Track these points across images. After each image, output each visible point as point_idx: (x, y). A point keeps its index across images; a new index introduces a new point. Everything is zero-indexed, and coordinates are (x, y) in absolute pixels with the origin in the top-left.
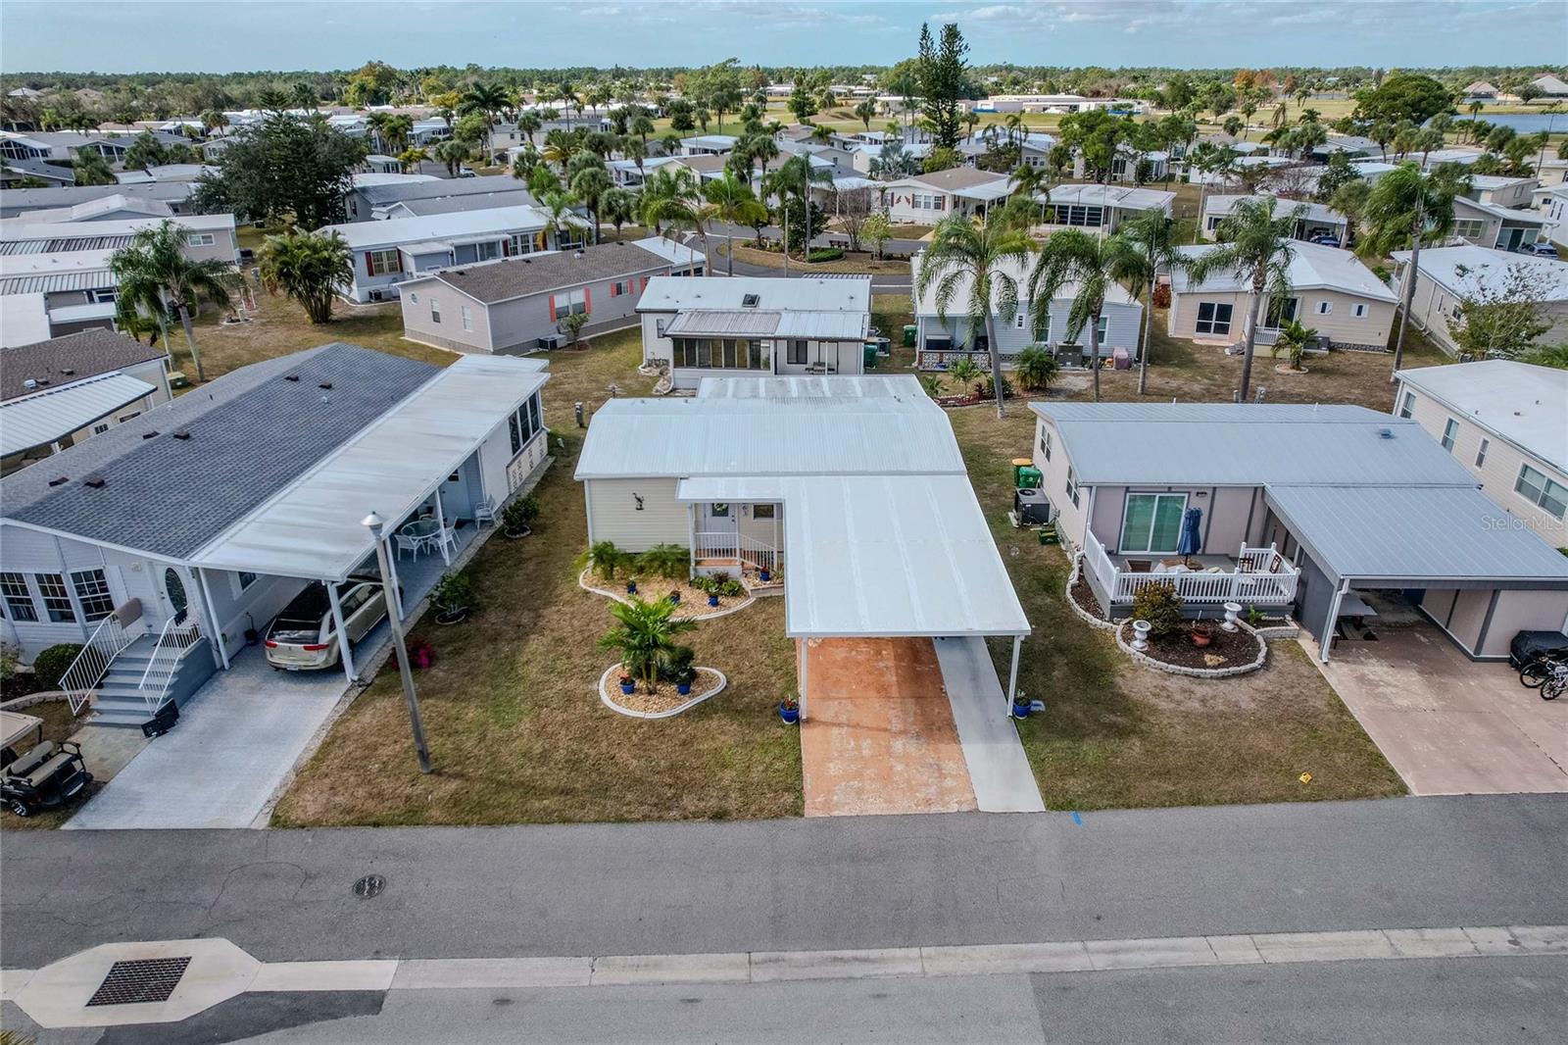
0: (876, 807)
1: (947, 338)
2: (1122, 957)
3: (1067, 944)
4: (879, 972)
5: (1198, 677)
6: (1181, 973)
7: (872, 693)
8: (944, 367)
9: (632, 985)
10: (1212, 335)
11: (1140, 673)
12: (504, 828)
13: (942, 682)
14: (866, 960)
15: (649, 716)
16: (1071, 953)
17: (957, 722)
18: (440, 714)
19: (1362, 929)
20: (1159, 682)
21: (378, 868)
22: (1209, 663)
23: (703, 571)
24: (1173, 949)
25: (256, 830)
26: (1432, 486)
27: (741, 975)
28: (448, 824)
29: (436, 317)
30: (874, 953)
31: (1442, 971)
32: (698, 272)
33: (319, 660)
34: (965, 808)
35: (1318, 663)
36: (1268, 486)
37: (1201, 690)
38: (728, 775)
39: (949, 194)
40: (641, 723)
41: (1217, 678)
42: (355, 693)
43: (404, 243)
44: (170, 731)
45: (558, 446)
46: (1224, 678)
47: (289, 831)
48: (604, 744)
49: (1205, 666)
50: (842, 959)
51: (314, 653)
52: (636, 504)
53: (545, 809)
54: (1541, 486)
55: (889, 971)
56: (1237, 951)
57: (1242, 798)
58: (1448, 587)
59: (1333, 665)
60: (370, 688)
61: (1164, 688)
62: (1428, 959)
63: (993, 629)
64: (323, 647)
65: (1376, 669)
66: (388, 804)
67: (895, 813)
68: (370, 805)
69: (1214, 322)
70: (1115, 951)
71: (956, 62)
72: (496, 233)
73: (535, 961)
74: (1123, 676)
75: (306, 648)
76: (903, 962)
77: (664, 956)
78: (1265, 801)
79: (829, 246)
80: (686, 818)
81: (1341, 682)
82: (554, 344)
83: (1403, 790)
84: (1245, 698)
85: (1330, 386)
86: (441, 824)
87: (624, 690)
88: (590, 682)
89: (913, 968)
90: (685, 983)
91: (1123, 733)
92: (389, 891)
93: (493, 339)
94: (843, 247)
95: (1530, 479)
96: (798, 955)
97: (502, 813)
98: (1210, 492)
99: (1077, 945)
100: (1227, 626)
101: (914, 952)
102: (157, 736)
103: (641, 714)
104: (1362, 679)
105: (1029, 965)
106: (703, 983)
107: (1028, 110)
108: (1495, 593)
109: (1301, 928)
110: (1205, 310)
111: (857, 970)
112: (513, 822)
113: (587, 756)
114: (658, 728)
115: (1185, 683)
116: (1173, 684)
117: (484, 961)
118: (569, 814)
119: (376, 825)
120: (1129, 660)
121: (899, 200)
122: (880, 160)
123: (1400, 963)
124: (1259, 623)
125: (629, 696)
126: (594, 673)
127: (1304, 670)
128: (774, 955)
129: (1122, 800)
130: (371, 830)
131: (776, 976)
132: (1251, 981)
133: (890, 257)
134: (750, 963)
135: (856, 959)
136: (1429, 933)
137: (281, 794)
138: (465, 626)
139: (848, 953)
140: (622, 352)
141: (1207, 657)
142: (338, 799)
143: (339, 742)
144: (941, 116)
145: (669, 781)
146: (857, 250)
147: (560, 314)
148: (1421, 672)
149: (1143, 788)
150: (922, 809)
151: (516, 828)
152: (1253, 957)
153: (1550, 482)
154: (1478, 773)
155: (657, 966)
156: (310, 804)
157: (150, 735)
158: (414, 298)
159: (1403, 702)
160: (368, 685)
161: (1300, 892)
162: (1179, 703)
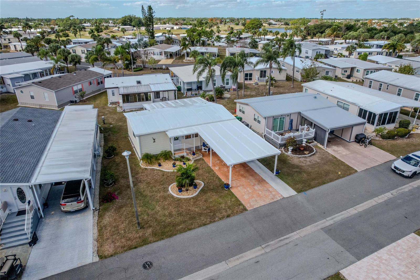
0: (262, 203)
1: (191, 88)
2: (335, 219)
3: (323, 220)
4: (292, 240)
5: (305, 157)
6: (347, 219)
7: (240, 177)
8: (193, 95)
9: (240, 264)
10: (248, 81)
11: (293, 159)
12: (174, 237)
13: (254, 171)
14: (287, 238)
15: (190, 197)
16: (325, 222)
17: (264, 179)
18: (130, 212)
19: (369, 200)
20: (298, 160)
21: (147, 259)
22: (306, 153)
23: (177, 156)
24: (342, 215)
25: (96, 262)
26: (330, 107)
27: (263, 252)
28: (157, 241)
29: (32, 97)
30: (287, 236)
31: (387, 203)
32: (110, 76)
33: (82, 205)
34: (281, 198)
35: (324, 149)
36: (301, 112)
37: (308, 160)
38: (223, 205)
39: (163, 51)
40: (190, 199)
41: (309, 156)
42: (97, 213)
43: (4, 75)
44: (37, 242)
45: (102, 130)
46: (310, 156)
47: (108, 259)
48: (184, 207)
49: (305, 154)
50: (282, 240)
51: (80, 204)
52: (153, 141)
53: (182, 228)
54: (342, 105)
55: (294, 239)
56: (352, 211)
57: (332, 180)
58: (341, 128)
59: (327, 149)
60: (100, 210)
61: (300, 161)
62: (383, 202)
63: (273, 154)
64: (83, 201)
65: (335, 148)
66: (134, 241)
67: (267, 203)
68: (129, 242)
69: (248, 78)
70: (332, 219)
71: (152, 16)
72: (36, 70)
73: (210, 268)
74: (290, 160)
75: (77, 203)
76: (295, 236)
77: (242, 254)
78: (336, 180)
79: (136, 67)
80: (220, 219)
81: (331, 152)
82: (76, 101)
83: (356, 171)
84: (317, 159)
85: (281, 90)
86: (155, 241)
87: (179, 191)
88: (167, 192)
89: (297, 236)
90: (252, 258)
91: (300, 173)
92: (154, 264)
93: (57, 102)
94: (140, 67)
95: (339, 104)
96: (272, 243)
97: (171, 233)
98: (290, 115)
99: (325, 220)
100: (304, 145)
101: (295, 233)
102: (33, 245)
103: (188, 197)
104: (334, 150)
105: (319, 227)
106: (256, 257)
107: (161, 29)
108: (353, 127)
109: (360, 203)
110: (246, 75)
111: (287, 241)
112: (175, 235)
113: (183, 211)
114: (195, 199)
115: (304, 159)
116: (301, 159)
117: (197, 273)
118: (190, 227)
119: (135, 248)
120: (289, 157)
121: (149, 53)
122: (138, 43)
123: (379, 204)
124: (310, 143)
125: (181, 193)
126: (166, 190)
127: (323, 151)
128: (267, 244)
129: (311, 187)
130: (135, 250)
131: (271, 249)
132: (360, 216)
133: (155, 69)
134: (263, 248)
135: (285, 239)
136: (380, 197)
137: (96, 249)
138: (116, 186)
139: (282, 238)
140: (99, 101)
141: (305, 152)
142: (118, 244)
143: (104, 228)
144: (150, 31)
145: (209, 211)
146: (145, 67)
147: (76, 92)
148: (343, 147)
149: (312, 183)
150: (272, 201)
151: (178, 236)
152: (356, 212)
153: (344, 104)
154: (365, 164)
155: (242, 257)
156: (108, 249)
157: (31, 246)
158: (22, 92)
159: (344, 154)
160: (99, 209)
161: (354, 196)
162: (306, 163)
